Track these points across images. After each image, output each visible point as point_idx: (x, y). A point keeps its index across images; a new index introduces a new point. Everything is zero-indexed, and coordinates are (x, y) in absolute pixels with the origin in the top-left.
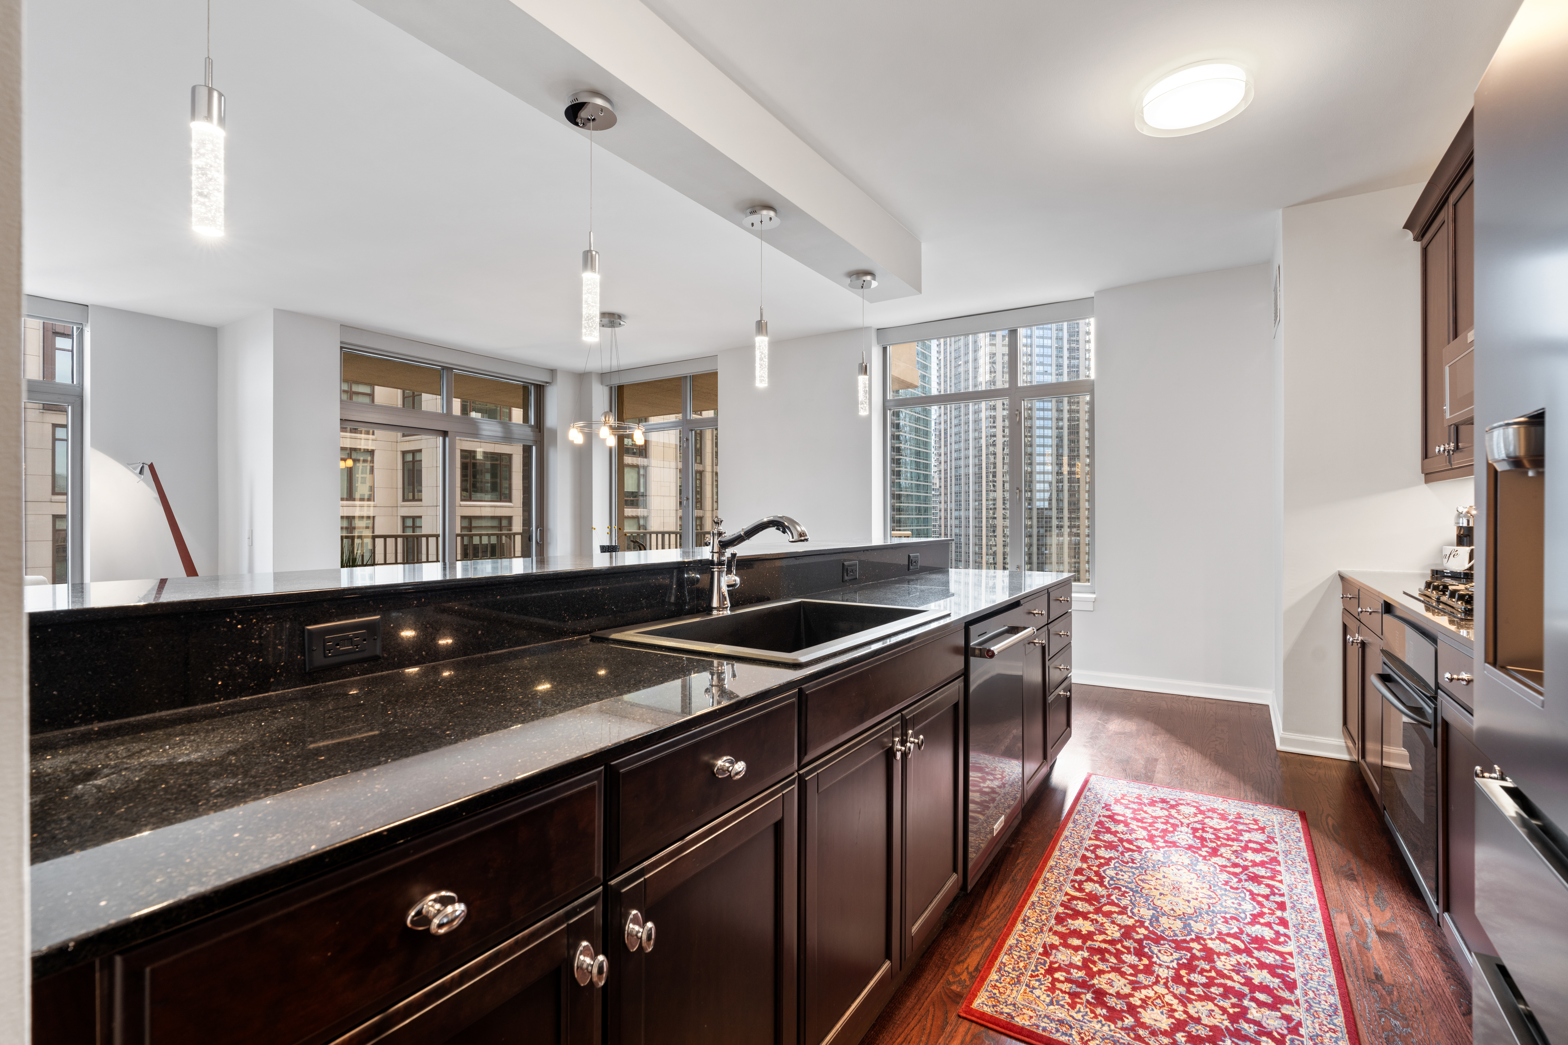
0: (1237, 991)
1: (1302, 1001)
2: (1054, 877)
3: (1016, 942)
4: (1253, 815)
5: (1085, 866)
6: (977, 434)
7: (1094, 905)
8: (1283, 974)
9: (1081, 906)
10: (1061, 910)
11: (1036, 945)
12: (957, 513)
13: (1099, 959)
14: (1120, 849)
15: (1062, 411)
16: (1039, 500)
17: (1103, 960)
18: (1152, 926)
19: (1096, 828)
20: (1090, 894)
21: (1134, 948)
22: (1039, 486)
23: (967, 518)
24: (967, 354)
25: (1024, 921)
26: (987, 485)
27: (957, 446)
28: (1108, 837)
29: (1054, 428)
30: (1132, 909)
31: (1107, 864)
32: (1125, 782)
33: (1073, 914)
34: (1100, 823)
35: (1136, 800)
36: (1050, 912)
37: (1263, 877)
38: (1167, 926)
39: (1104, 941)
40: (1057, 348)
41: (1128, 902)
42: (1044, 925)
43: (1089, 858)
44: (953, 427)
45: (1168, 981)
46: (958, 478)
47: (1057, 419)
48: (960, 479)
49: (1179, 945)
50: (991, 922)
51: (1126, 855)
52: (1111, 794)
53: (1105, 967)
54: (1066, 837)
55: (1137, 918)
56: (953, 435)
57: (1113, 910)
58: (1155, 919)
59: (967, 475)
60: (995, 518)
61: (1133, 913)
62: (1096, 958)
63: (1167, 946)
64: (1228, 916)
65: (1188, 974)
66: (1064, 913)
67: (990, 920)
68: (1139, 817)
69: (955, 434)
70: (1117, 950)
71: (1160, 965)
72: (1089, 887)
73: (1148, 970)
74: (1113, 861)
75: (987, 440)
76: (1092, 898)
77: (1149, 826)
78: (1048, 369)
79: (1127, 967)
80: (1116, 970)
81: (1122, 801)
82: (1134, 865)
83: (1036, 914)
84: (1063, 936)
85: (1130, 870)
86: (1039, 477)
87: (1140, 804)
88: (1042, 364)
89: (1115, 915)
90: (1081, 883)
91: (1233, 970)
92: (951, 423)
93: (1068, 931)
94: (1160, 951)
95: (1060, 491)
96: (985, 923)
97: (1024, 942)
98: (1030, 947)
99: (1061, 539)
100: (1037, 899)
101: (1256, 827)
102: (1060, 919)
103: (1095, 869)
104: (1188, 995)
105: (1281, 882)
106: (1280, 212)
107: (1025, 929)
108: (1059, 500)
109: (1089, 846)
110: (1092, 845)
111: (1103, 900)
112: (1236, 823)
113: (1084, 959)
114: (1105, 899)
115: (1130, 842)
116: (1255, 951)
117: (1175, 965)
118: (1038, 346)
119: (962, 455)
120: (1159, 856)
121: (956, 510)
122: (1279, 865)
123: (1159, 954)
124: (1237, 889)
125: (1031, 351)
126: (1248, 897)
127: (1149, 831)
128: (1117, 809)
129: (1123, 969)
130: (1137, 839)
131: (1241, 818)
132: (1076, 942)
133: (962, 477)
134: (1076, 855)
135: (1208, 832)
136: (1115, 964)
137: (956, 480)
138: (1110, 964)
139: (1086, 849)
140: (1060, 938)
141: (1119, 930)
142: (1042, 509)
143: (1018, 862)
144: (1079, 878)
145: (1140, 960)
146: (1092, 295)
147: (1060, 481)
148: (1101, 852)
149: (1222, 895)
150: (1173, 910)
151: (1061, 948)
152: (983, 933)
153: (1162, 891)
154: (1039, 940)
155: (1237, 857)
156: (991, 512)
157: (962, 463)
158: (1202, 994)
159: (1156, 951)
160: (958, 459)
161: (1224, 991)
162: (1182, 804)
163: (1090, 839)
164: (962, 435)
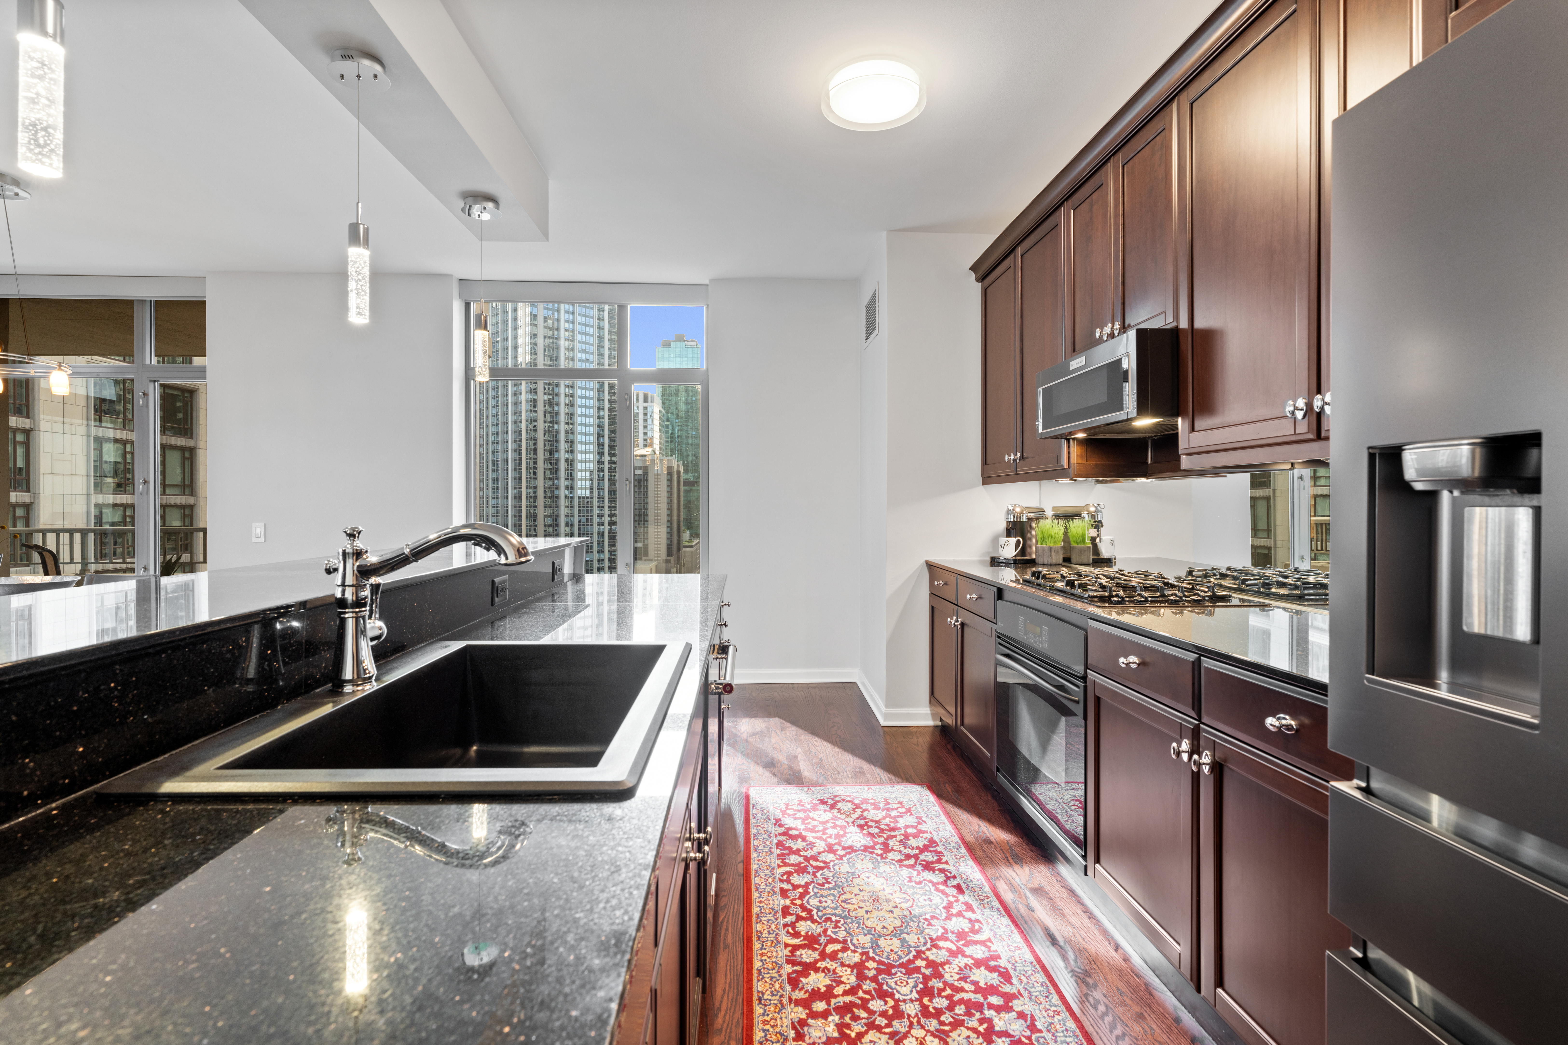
0: (975, 1002)
1: (1022, 991)
2: (765, 927)
3: (763, 1034)
4: (896, 798)
5: (788, 902)
6: (516, 417)
7: (816, 949)
8: (995, 966)
9: (807, 955)
10: (788, 968)
11: (785, 1029)
12: (494, 502)
13: (851, 1019)
14: (810, 869)
15: (603, 400)
16: (581, 489)
17: (855, 1018)
18: (877, 955)
19: (778, 852)
20: (807, 937)
21: (874, 989)
22: (581, 475)
23: (506, 507)
24: (505, 330)
25: (760, 999)
26: (527, 472)
27: (494, 429)
28: (793, 859)
29: (596, 417)
30: (851, 940)
31: (806, 892)
32: (781, 789)
33: (803, 970)
34: (780, 844)
35: (800, 808)
36: (780, 976)
37: (933, 863)
38: (888, 949)
39: (846, 993)
40: (598, 337)
41: (845, 933)
42: (781, 996)
43: (788, 890)
44: (490, 408)
45: (919, 1019)
46: (495, 463)
47: (598, 408)
48: (498, 465)
49: (909, 969)
50: (725, 1016)
51: (818, 874)
52: (775, 805)
53: (860, 1027)
54: (756, 871)
55: (860, 950)
56: (490, 417)
57: (836, 949)
58: (875, 945)
59: (506, 461)
60: (536, 507)
61: (854, 945)
62: (847, 1019)
63: (899, 974)
64: (928, 917)
65: (930, 1001)
66: (794, 972)
67: (722, 1013)
68: (809, 826)
69: (493, 416)
70: (861, 998)
71: (904, 1001)
72: (803, 927)
73: (898, 1014)
74: (811, 887)
75: (527, 425)
76: (811, 941)
77: (823, 834)
78: (590, 357)
79: (879, 1018)
80: (871, 1026)
81: (788, 811)
82: (830, 886)
83: (767, 985)
84: (805, 1003)
85: (829, 892)
86: (580, 466)
87: (805, 811)
88: (584, 351)
89: (840, 955)
90: (793, 925)
91: (960, 979)
92: (487, 403)
93: (807, 994)
94: (896, 983)
95: (601, 480)
96: (719, 1020)
97: (771, 1030)
98: (780, 1033)
99: (602, 527)
100: (761, 964)
101: (904, 810)
102: (794, 982)
103: (798, 902)
104: (942, 1027)
105: (946, 863)
106: (884, 234)
107: (765, 1011)
108: (601, 489)
109: (782, 876)
110: (784, 874)
111: (823, 940)
112: (888, 810)
113: (837, 1025)
114: (823, 937)
115: (814, 858)
116: (965, 949)
117: (915, 995)
118: (580, 333)
119: (500, 438)
120: (845, 868)
121: (493, 498)
122: (938, 845)
123: (897, 987)
124: (920, 883)
125: (573, 336)
126: (933, 888)
127: (825, 840)
128: (788, 822)
129: (877, 1023)
130: (819, 853)
131: (889, 803)
132: (820, 1006)
133: (500, 463)
134: (774, 892)
135: (871, 827)
136: (867, 1018)
137: (493, 465)
138: (863, 1021)
139: (781, 881)
140: (805, 1007)
141: (852, 971)
142: (584, 498)
143: (721, 919)
144: (789, 919)
145: (886, 1003)
146: (707, 282)
147: (600, 470)
148: (796, 879)
149: (914, 893)
150: (884, 927)
151: (810, 1021)
152: (722, 1037)
153: (866, 908)
154: (785, 1020)
155: (905, 847)
156: (531, 500)
157: (500, 447)
158: (952, 1020)
159: (893, 985)
160: (495, 443)
161: (966, 1008)
162: (839, 802)
163: (779, 866)
164: (500, 417)
